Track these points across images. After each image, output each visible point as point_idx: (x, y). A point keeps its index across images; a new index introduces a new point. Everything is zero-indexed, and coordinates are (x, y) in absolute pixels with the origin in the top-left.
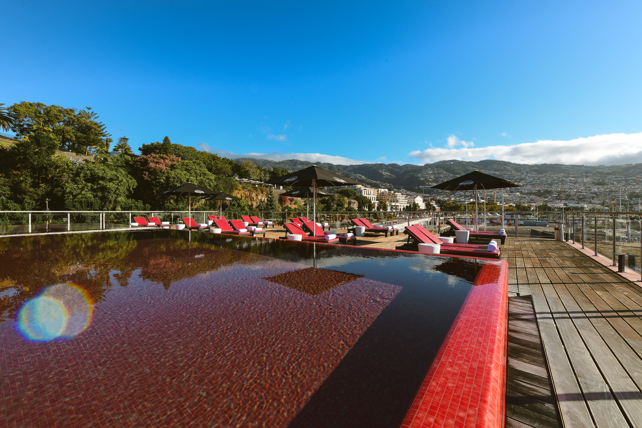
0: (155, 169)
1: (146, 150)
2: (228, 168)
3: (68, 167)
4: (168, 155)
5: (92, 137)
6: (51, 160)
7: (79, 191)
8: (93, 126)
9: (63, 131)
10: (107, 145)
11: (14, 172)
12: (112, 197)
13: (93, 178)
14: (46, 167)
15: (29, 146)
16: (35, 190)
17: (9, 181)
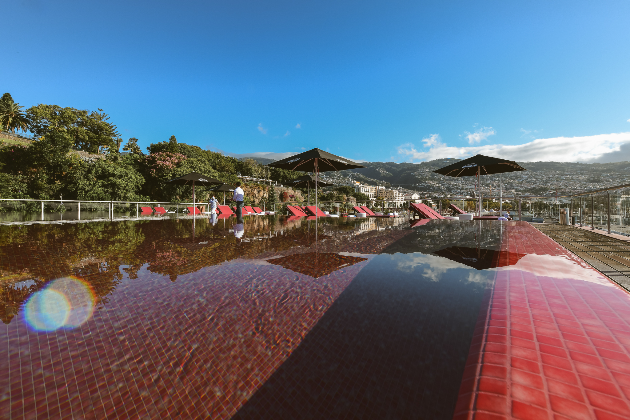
0: (162, 167)
1: (154, 149)
2: (231, 166)
3: (81, 164)
4: (174, 154)
5: (104, 137)
6: (65, 158)
7: (91, 187)
8: (104, 127)
9: (77, 132)
10: (118, 145)
11: (31, 169)
12: (122, 193)
13: (104, 175)
14: (61, 164)
15: (45, 145)
16: (51, 187)
17: (27, 178)
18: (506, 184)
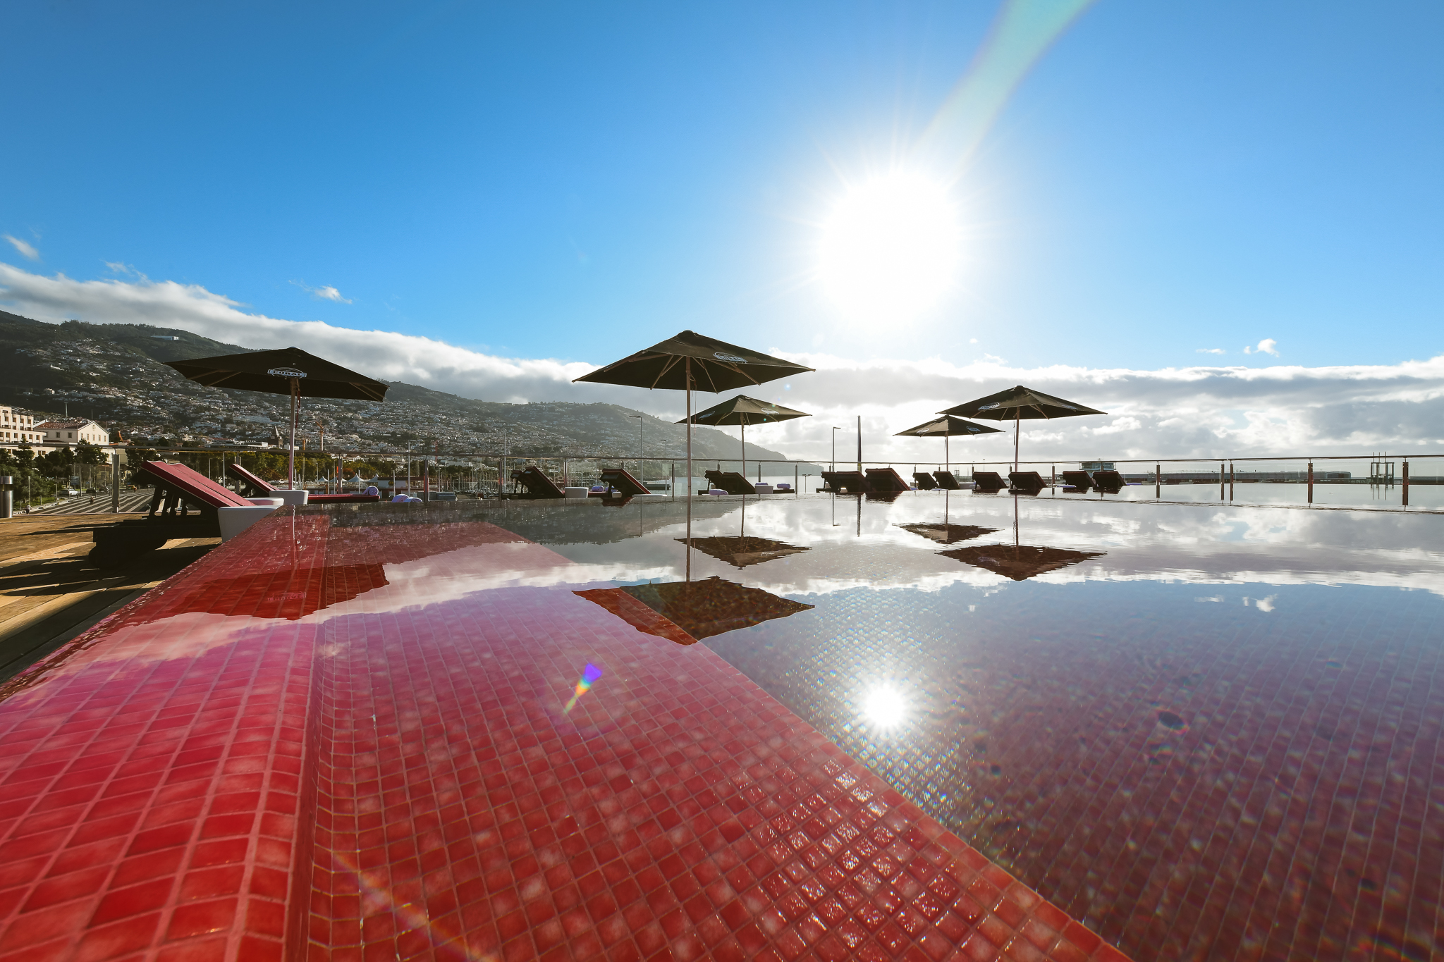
18: (337, 419)
